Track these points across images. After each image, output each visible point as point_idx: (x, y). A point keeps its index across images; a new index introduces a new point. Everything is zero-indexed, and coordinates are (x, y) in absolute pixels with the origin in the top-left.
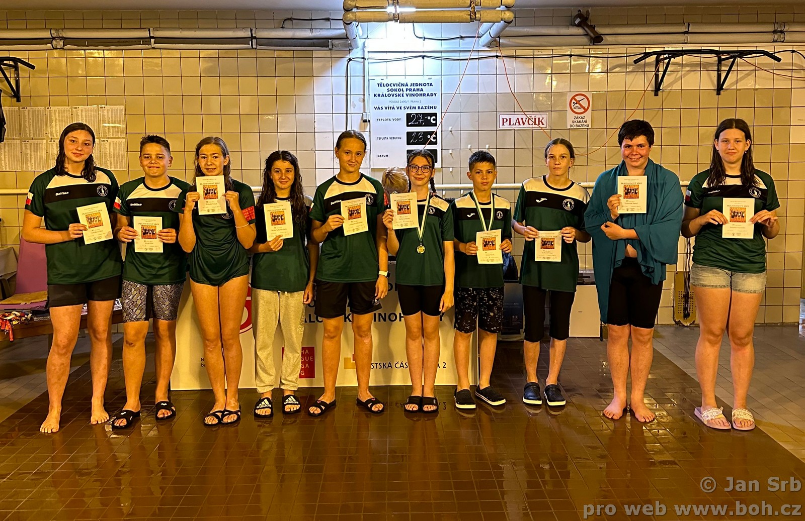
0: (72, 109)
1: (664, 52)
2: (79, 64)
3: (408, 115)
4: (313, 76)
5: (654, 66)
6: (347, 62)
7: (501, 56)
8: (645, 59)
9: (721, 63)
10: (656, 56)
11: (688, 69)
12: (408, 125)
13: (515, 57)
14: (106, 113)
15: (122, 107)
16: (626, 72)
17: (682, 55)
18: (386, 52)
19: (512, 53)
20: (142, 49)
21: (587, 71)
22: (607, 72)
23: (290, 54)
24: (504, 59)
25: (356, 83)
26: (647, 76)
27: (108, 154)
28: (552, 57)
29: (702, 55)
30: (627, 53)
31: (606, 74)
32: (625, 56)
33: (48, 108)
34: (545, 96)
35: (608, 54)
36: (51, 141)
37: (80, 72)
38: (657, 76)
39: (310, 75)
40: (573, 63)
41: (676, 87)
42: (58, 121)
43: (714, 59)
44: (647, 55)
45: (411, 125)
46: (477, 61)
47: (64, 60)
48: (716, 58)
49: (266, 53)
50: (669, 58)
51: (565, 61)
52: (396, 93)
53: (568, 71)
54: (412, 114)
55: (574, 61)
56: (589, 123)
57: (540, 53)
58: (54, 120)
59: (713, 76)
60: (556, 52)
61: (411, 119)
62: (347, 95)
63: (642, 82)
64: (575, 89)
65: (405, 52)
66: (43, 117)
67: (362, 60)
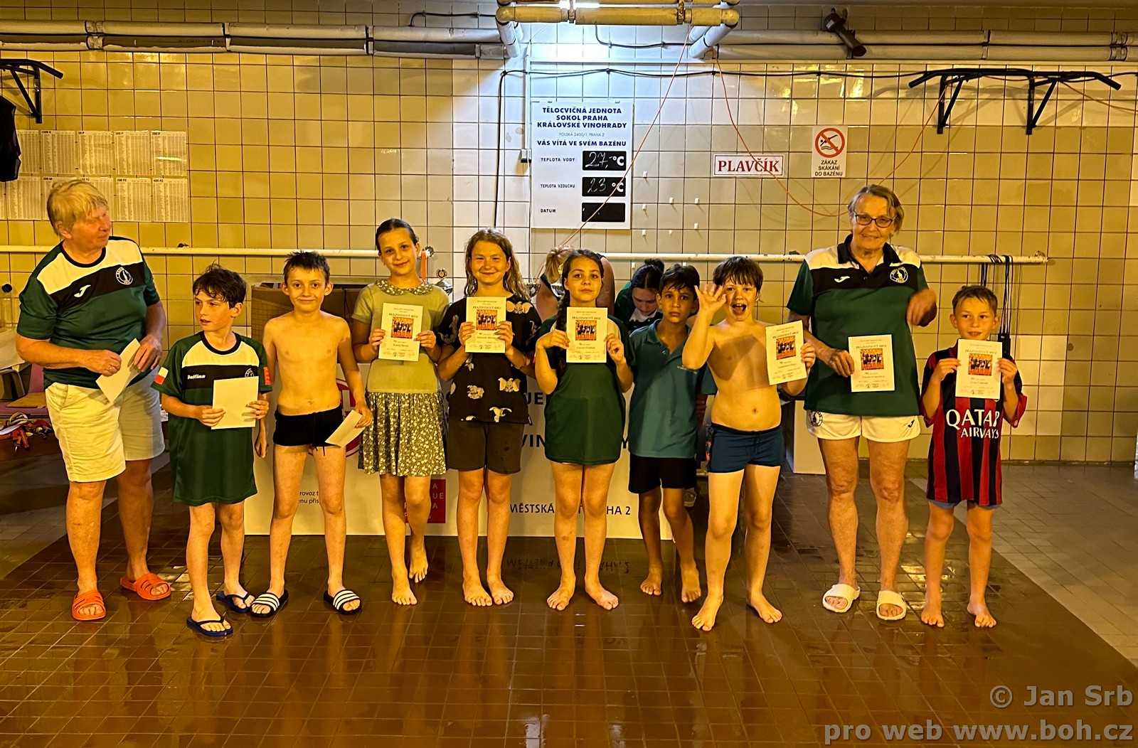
0: (113, 135)
1: (953, 72)
2: (125, 72)
3: (586, 154)
4: (452, 95)
5: (938, 90)
6: (500, 77)
7: (719, 72)
8: (925, 81)
9: (1033, 89)
10: (940, 77)
11: (986, 96)
12: (584, 168)
13: (740, 74)
14: (160, 141)
15: (184, 134)
16: (898, 99)
17: (979, 77)
18: (556, 63)
19: (736, 68)
20: (212, 53)
21: (841, 96)
22: (870, 98)
23: (421, 64)
24: (724, 76)
25: (512, 107)
26: (928, 105)
27: (163, 200)
28: (793, 75)
29: (1007, 78)
30: (899, 72)
31: (869, 100)
32: (896, 76)
33: (80, 133)
34: (780, 131)
35: (873, 72)
37: (125, 83)
38: (941, 105)
39: (448, 94)
40: (822, 83)
41: (970, 121)
42: (93, 151)
43: (1023, 82)
44: (928, 75)
45: (589, 169)
46: (684, 79)
47: (103, 66)
48: (1027, 82)
49: (387, 62)
50: (961, 81)
51: (811, 80)
52: (568, 121)
53: (815, 96)
54: (591, 152)
55: (824, 80)
56: (843, 170)
57: (775, 69)
58: (88, 150)
59: (1022, 108)
60: (798, 68)
61: (590, 160)
62: (499, 123)
63: (920, 113)
64: (825, 121)
65: (583, 64)
66: (73, 146)
67: (521, 74)
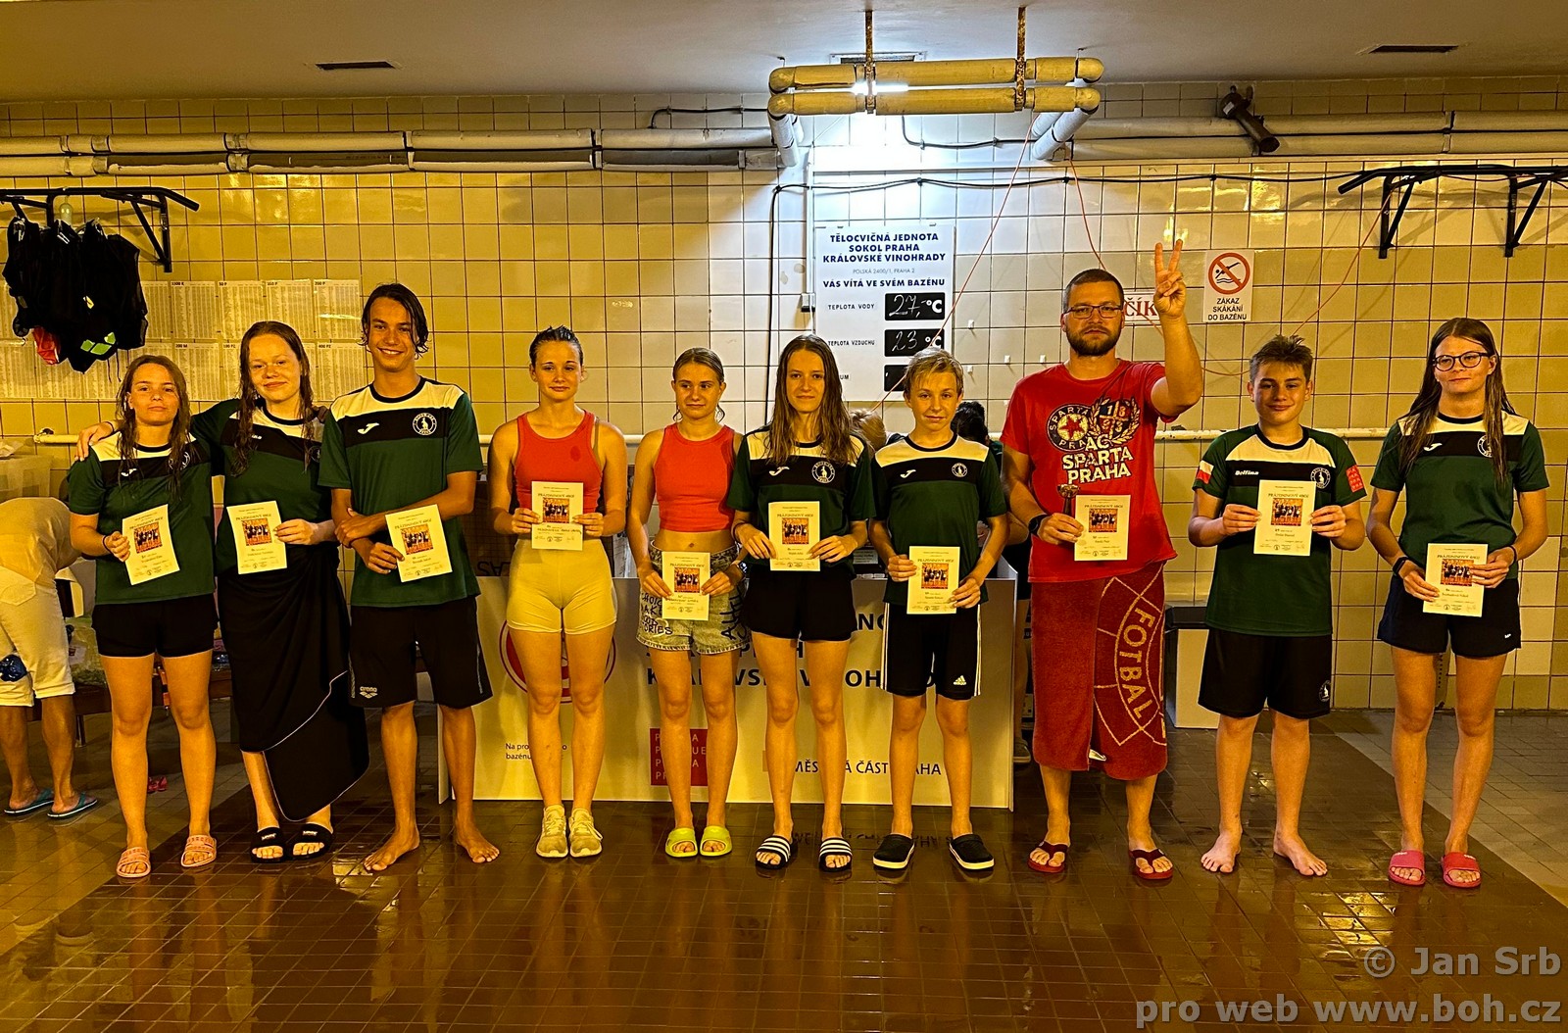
0: (264, 286)
1: (1401, 171)
2: (277, 202)
3: (889, 297)
4: (708, 222)
5: (1381, 198)
6: (772, 195)
7: (1074, 179)
8: (1362, 183)
9: (1516, 192)
10: (1384, 178)
11: (1448, 204)
12: (888, 318)
13: (1103, 181)
14: (326, 292)
15: (357, 282)
16: (1324, 210)
17: (1438, 176)
18: (849, 173)
19: (1097, 172)
20: (391, 173)
21: (1246, 208)
22: (1285, 211)
23: (666, 179)
24: (1081, 184)
25: (789, 236)
26: (1366, 218)
27: (331, 371)
28: (1177, 180)
29: (1478, 177)
30: (1326, 173)
31: (1283, 214)
32: (1322, 179)
33: (221, 284)
35: (1288, 173)
36: (228, 346)
37: (278, 215)
38: (1385, 218)
39: (702, 220)
40: (1218, 192)
41: (1426, 239)
42: (239, 308)
43: (1502, 184)
44: (1366, 176)
45: (894, 318)
46: (1025, 189)
47: (248, 194)
48: (1507, 183)
49: (620, 178)
50: (1411, 183)
51: (1203, 188)
52: (866, 253)
53: (1209, 208)
54: (896, 295)
55: (1220, 188)
56: (1247, 312)
57: (1153, 172)
58: (232, 306)
59: (1500, 219)
60: (1184, 170)
61: (895, 306)
62: (771, 258)
63: (1355, 230)
64: (1222, 244)
65: (885, 173)
66: (213, 300)
67: (801, 189)
